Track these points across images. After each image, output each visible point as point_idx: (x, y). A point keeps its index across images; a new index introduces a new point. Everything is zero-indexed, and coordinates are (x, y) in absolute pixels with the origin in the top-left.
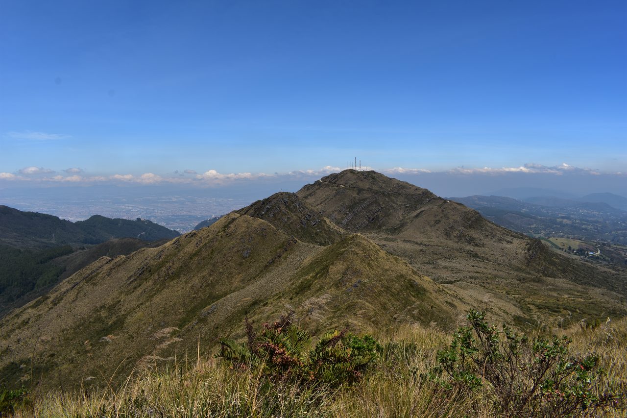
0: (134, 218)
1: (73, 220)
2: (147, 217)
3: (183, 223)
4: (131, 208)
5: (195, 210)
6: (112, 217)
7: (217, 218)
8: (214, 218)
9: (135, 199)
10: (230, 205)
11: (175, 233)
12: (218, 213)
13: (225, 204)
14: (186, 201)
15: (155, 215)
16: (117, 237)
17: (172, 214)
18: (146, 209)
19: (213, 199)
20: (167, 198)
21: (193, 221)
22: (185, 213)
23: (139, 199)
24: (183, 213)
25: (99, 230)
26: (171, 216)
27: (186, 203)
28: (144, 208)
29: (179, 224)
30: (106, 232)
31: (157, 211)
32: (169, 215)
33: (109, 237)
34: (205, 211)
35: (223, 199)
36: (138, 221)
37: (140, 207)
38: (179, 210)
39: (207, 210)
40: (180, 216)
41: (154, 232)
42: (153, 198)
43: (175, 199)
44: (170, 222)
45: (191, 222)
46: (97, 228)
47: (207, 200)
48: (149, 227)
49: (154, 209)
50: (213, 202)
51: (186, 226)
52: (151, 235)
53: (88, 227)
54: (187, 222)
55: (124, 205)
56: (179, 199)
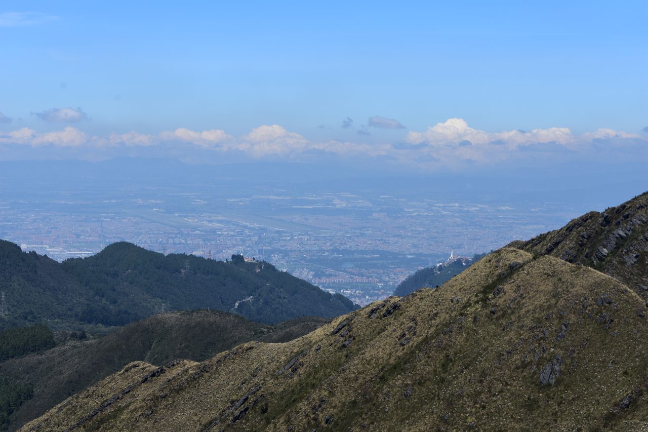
0: (225, 256)
1: (59, 253)
2: (260, 251)
3: (362, 275)
4: (217, 225)
5: (398, 236)
7: (464, 264)
8: (454, 261)
9: (229, 200)
10: (502, 226)
11: (340, 301)
12: (466, 247)
13: (487, 220)
14: (373, 209)
15: (283, 246)
16: (175, 308)
17: (332, 248)
18: (257, 230)
19: (452, 205)
20: (319, 198)
21: (391, 270)
22: (370, 244)
23: (241, 201)
24: (364, 243)
25: (127, 287)
26: (328, 251)
27: (374, 214)
28: (252, 226)
29: (352, 276)
30: (148, 292)
31: (289, 236)
32: (324, 250)
33: (154, 307)
34: (428, 240)
35: (484, 206)
36: (236, 264)
37: (241, 225)
38: (353, 234)
39: (435, 238)
40: (356, 254)
41: (280, 297)
42: (278, 198)
43: (342, 204)
44: (324, 270)
45: (386, 271)
46: (122, 279)
47: (436, 206)
48: (265, 281)
49: (281, 230)
50: (452, 214)
51: (370, 283)
52: (271, 306)
53: (96, 277)
54: (373, 272)
55: (197, 216)
56: (353, 203)
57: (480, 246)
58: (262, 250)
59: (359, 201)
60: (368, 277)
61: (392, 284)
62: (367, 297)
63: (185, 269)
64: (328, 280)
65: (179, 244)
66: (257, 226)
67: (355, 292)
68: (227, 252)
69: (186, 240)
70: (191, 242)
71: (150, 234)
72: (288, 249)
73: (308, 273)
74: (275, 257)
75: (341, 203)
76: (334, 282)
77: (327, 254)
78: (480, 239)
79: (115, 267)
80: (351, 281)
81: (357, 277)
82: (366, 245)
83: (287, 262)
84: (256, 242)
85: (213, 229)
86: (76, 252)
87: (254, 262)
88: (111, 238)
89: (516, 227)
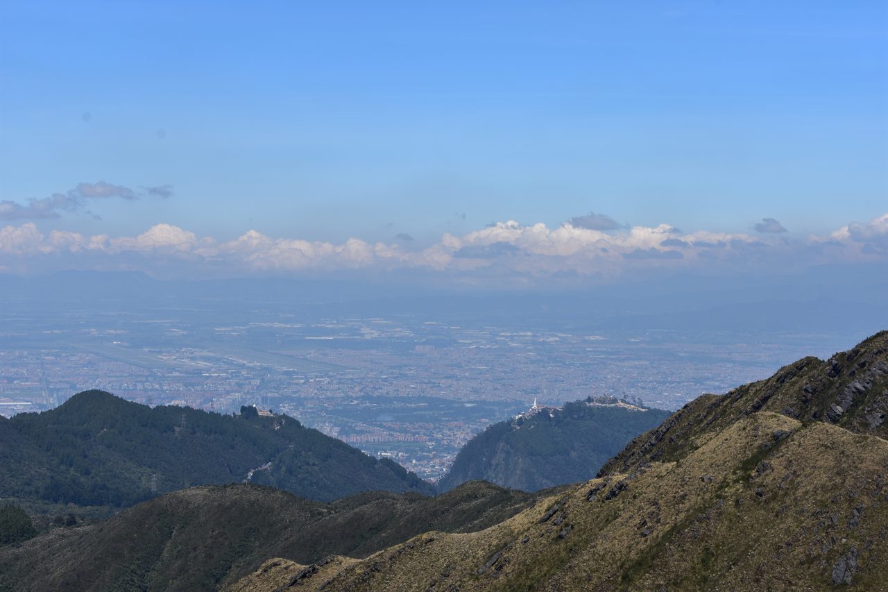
0: (225, 404)
2: (264, 400)
3: (405, 431)
4: (202, 364)
5: (451, 377)
6: (150, 400)
7: (551, 415)
8: (539, 412)
9: (217, 329)
10: (592, 362)
11: (388, 469)
12: (545, 391)
13: (571, 355)
14: (416, 341)
15: (295, 392)
16: (169, 480)
17: (363, 394)
18: (258, 370)
19: (521, 334)
20: (342, 326)
21: (444, 423)
22: (413, 388)
23: (234, 331)
24: (406, 387)
25: (102, 452)
26: (357, 398)
27: (417, 347)
28: (251, 365)
29: (392, 432)
30: (131, 459)
31: (302, 379)
32: (352, 397)
33: (140, 479)
34: (492, 382)
35: (566, 335)
36: (247, 418)
37: (235, 363)
38: (391, 375)
39: (502, 379)
40: (395, 402)
41: (308, 464)
42: (284, 326)
43: (373, 333)
44: (353, 425)
45: (437, 425)
46: (95, 441)
47: (501, 336)
48: (288, 441)
49: (291, 370)
50: (523, 346)
51: (418, 442)
52: (296, 476)
53: (61, 439)
54: (420, 427)
55: (175, 351)
56: (388, 332)
58: (267, 398)
59: (397, 329)
60: (414, 434)
61: (446, 443)
62: (414, 462)
63: (180, 426)
64: (359, 438)
65: (151, 390)
66: (258, 364)
67: (398, 454)
68: (218, 400)
69: (161, 385)
70: (168, 388)
71: (111, 377)
72: (302, 397)
73: (331, 429)
74: (285, 407)
76: (367, 442)
77: (355, 402)
78: (563, 381)
79: (85, 425)
80: (391, 440)
81: (398, 434)
82: (408, 390)
83: (301, 414)
84: (258, 387)
85: (197, 370)
86: (9, 404)
87: (272, 415)
88: (56, 383)
89: (610, 364)
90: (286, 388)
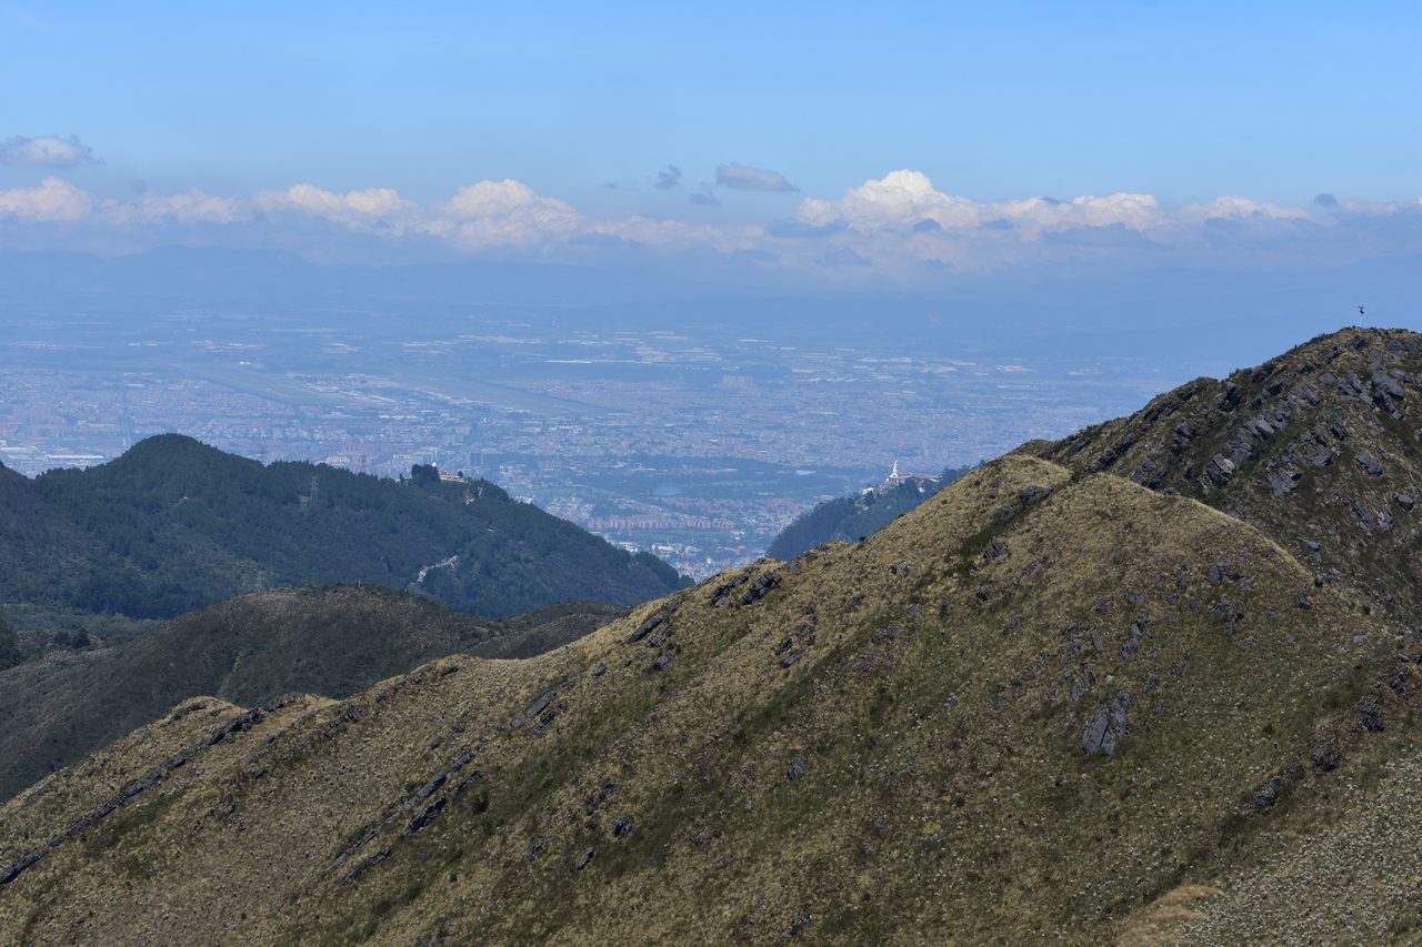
0: (398, 467)
1: (28, 458)
2: (475, 458)
3: (698, 513)
4: (379, 400)
5: (776, 427)
7: (921, 490)
8: (900, 484)
9: (406, 344)
10: (1005, 408)
11: (649, 569)
12: (927, 452)
13: (973, 395)
14: (724, 368)
15: (525, 448)
16: (286, 581)
17: (634, 451)
18: (469, 411)
19: (896, 360)
20: (606, 343)
21: (761, 501)
22: (715, 444)
23: (433, 348)
24: (703, 442)
25: (179, 533)
26: (623, 459)
27: (725, 378)
28: (458, 403)
29: (677, 514)
30: (225, 546)
31: (538, 426)
32: (615, 457)
33: (239, 577)
34: (842, 436)
35: (966, 364)
36: (421, 485)
37: (432, 399)
38: (679, 423)
39: (858, 432)
40: (684, 466)
41: (517, 559)
42: (517, 341)
43: (655, 356)
44: (615, 502)
45: (750, 503)
46: (168, 515)
47: (861, 363)
48: (486, 523)
49: (521, 411)
50: (895, 380)
51: (716, 530)
52: (497, 578)
53: (112, 511)
54: (723, 506)
55: (336, 379)
56: (680, 353)
57: (956, 450)
58: (479, 455)
59: (695, 350)
60: (711, 517)
61: (763, 533)
62: (709, 561)
63: (308, 495)
64: (622, 522)
65: (295, 440)
66: (469, 402)
67: (683, 549)
68: (401, 458)
69: (311, 432)
70: (323, 437)
71: (233, 417)
72: (537, 454)
73: (579, 508)
74: (507, 471)
75: (655, 353)
76: (636, 528)
77: (621, 465)
78: (956, 437)
79: (154, 491)
80: (674, 526)
81: (686, 516)
82: (707, 446)
83: (533, 482)
84: (466, 438)
85: (372, 409)
86: (67, 457)
87: (461, 481)
88: (145, 426)
89: (1035, 411)
90: (511, 440)
